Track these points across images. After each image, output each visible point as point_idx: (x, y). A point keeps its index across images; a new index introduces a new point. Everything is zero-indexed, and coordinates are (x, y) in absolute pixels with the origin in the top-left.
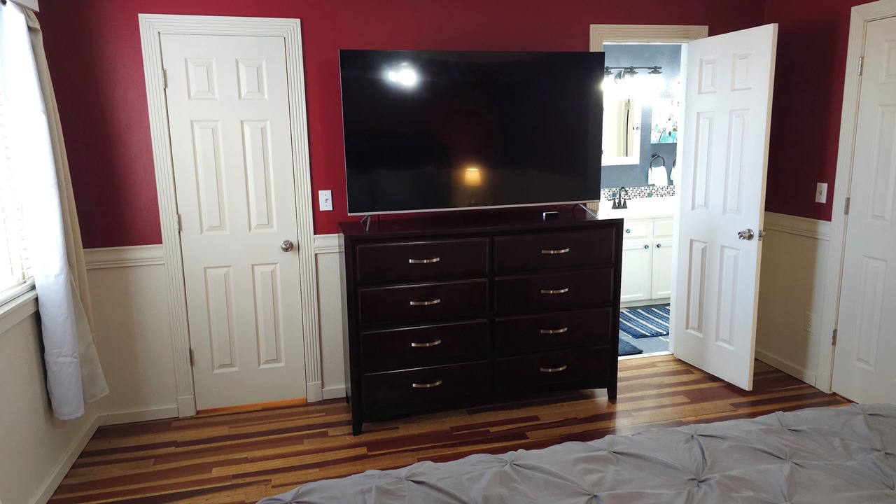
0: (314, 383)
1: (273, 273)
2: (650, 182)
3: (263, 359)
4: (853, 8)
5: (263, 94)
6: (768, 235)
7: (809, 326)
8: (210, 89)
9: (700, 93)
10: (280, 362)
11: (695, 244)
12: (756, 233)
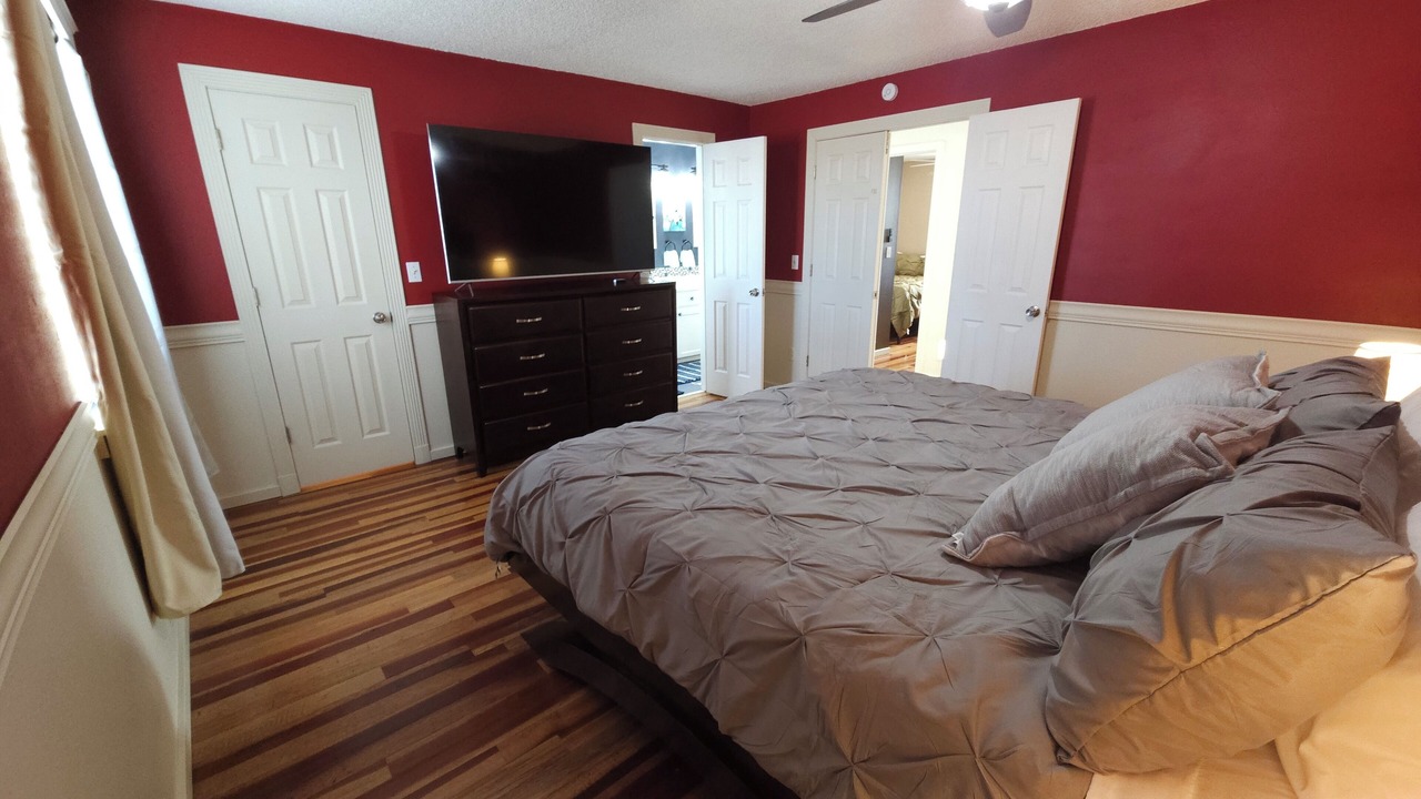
0: (421, 446)
1: (367, 344)
2: (666, 264)
3: (366, 429)
4: (809, 131)
5: (337, 163)
6: (767, 292)
7: (792, 356)
8: (276, 154)
9: (714, 186)
10: (384, 431)
11: (718, 304)
12: (760, 291)
